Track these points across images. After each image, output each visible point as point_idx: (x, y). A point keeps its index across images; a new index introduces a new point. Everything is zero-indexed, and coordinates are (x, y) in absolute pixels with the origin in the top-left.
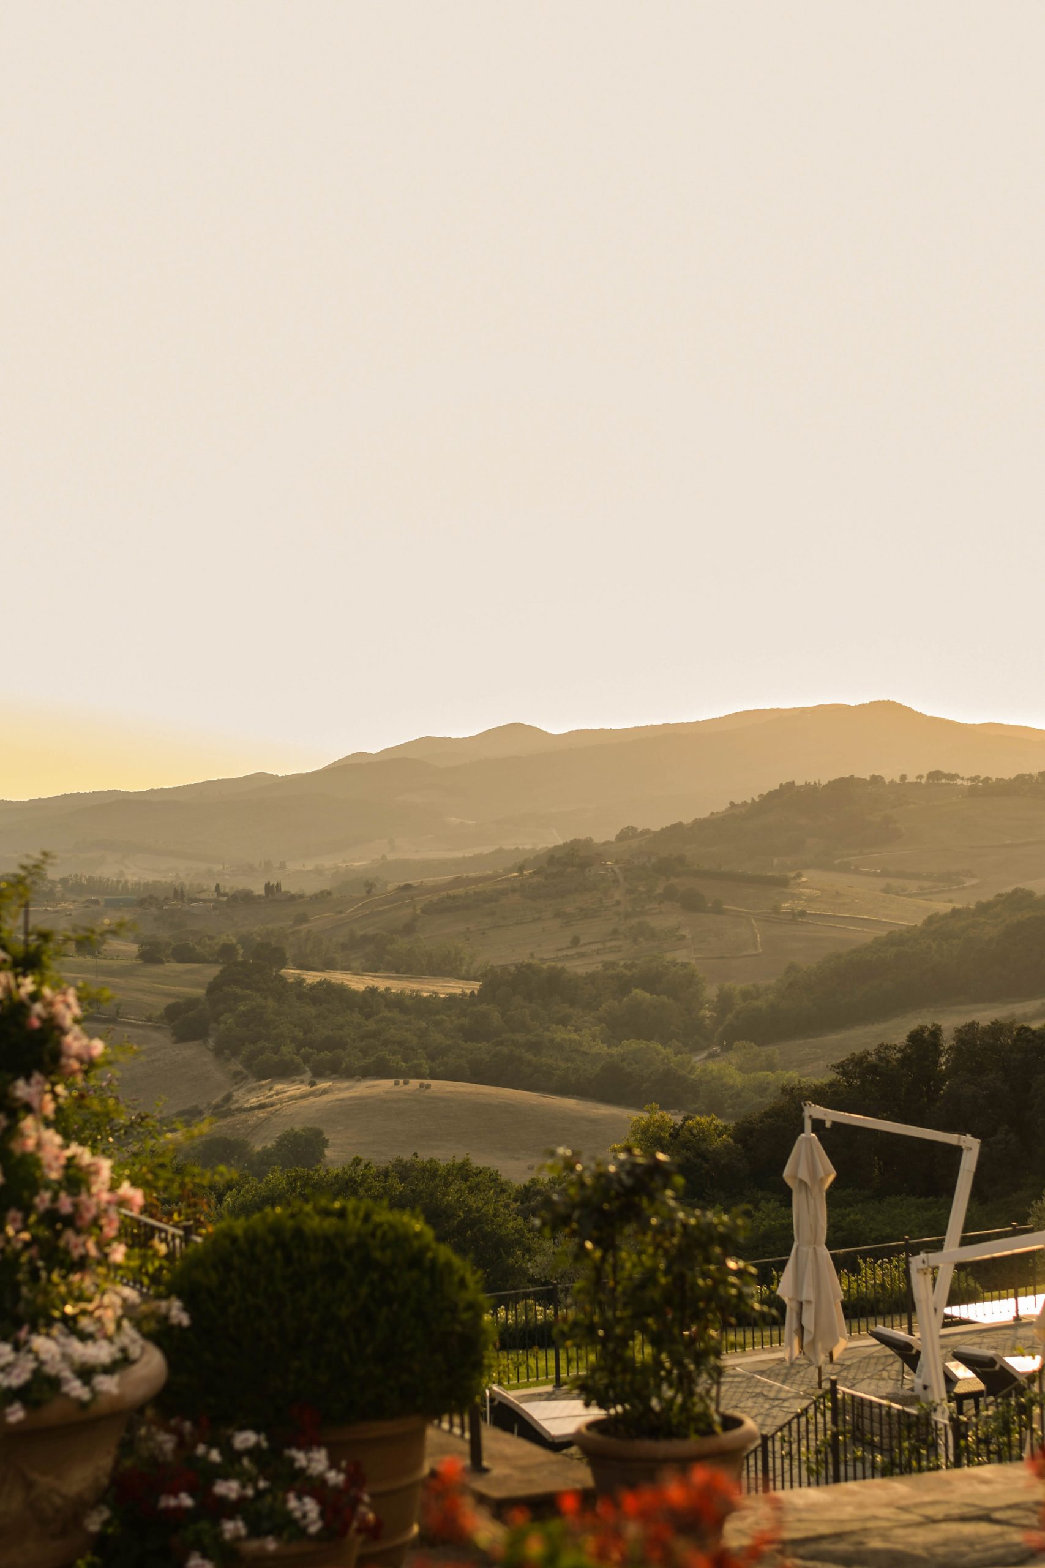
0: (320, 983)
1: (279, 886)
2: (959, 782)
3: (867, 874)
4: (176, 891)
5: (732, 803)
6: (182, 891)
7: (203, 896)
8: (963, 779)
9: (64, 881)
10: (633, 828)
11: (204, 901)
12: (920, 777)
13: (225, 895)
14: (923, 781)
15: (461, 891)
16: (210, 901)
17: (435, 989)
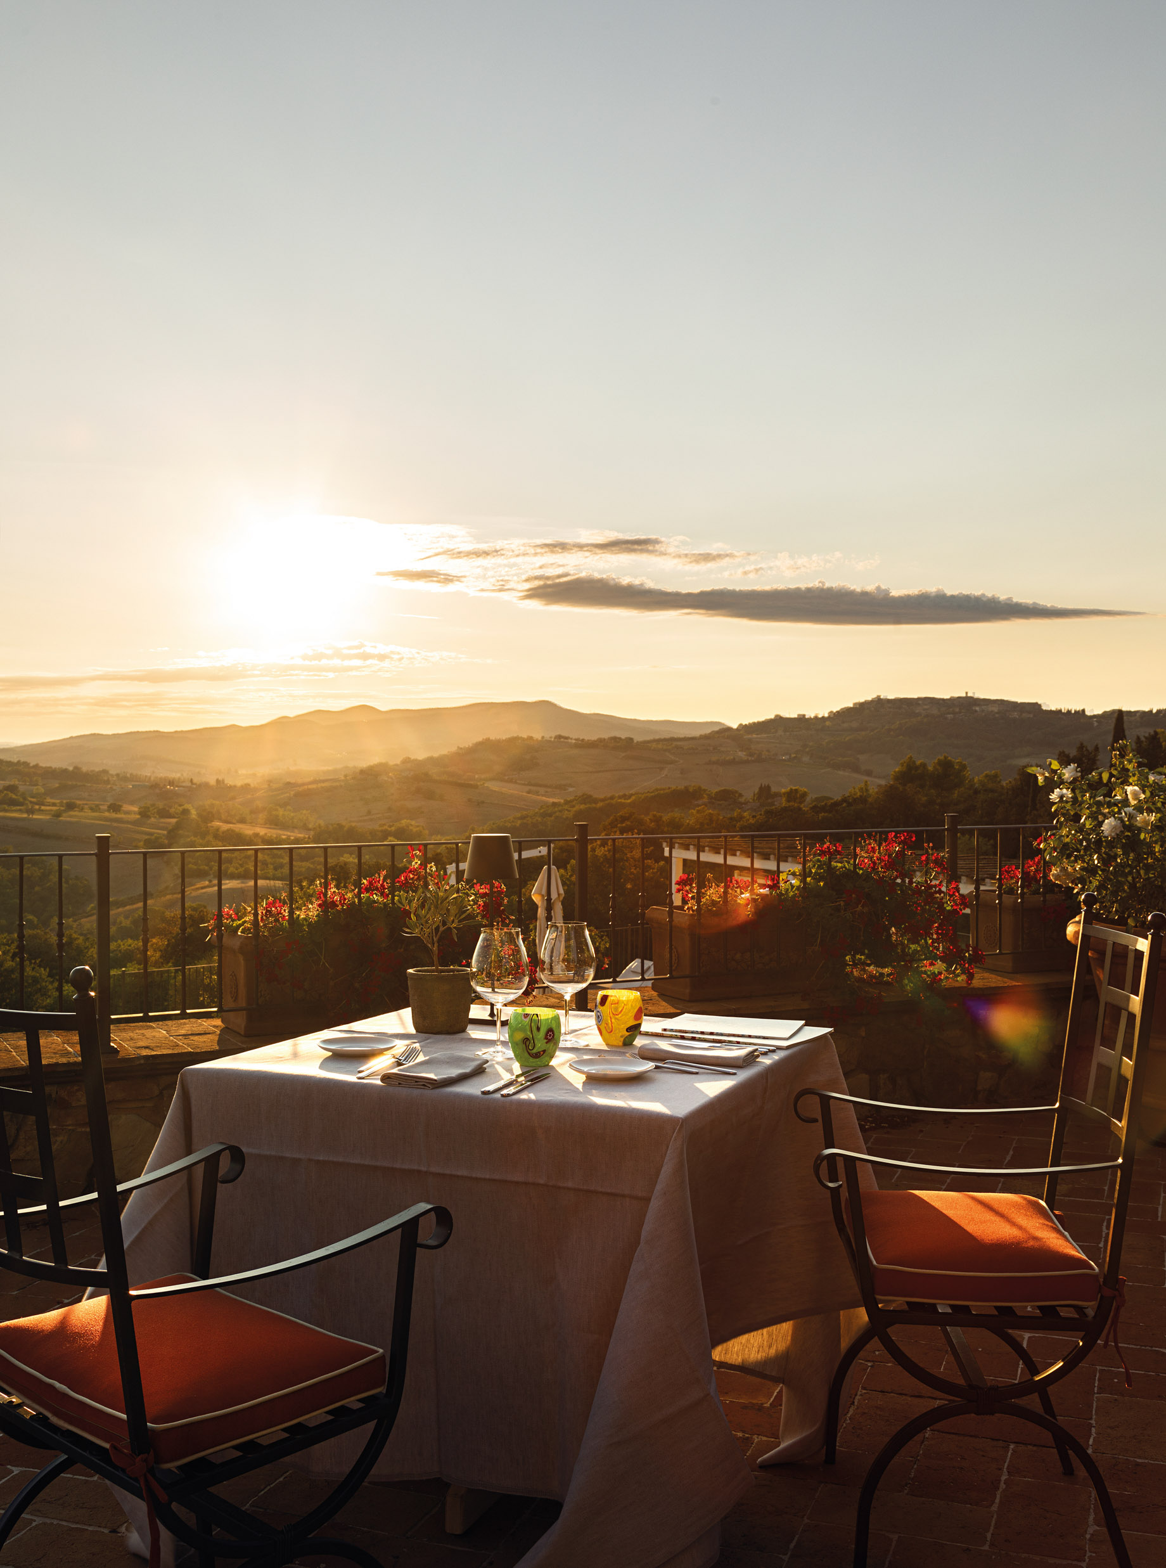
0: (228, 830)
1: (223, 781)
2: (570, 741)
3: (520, 784)
4: (170, 781)
5: (458, 747)
6: (173, 782)
7: (184, 784)
8: (571, 739)
9: (118, 775)
10: (409, 758)
11: (183, 787)
12: (551, 737)
13: (195, 784)
14: (552, 740)
15: (314, 786)
16: (187, 787)
17: (289, 834)
